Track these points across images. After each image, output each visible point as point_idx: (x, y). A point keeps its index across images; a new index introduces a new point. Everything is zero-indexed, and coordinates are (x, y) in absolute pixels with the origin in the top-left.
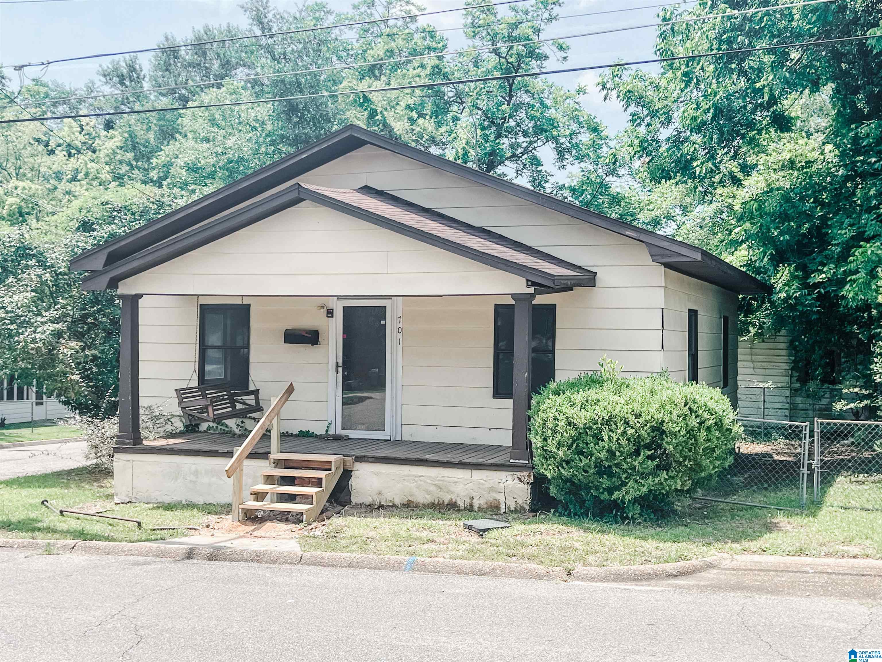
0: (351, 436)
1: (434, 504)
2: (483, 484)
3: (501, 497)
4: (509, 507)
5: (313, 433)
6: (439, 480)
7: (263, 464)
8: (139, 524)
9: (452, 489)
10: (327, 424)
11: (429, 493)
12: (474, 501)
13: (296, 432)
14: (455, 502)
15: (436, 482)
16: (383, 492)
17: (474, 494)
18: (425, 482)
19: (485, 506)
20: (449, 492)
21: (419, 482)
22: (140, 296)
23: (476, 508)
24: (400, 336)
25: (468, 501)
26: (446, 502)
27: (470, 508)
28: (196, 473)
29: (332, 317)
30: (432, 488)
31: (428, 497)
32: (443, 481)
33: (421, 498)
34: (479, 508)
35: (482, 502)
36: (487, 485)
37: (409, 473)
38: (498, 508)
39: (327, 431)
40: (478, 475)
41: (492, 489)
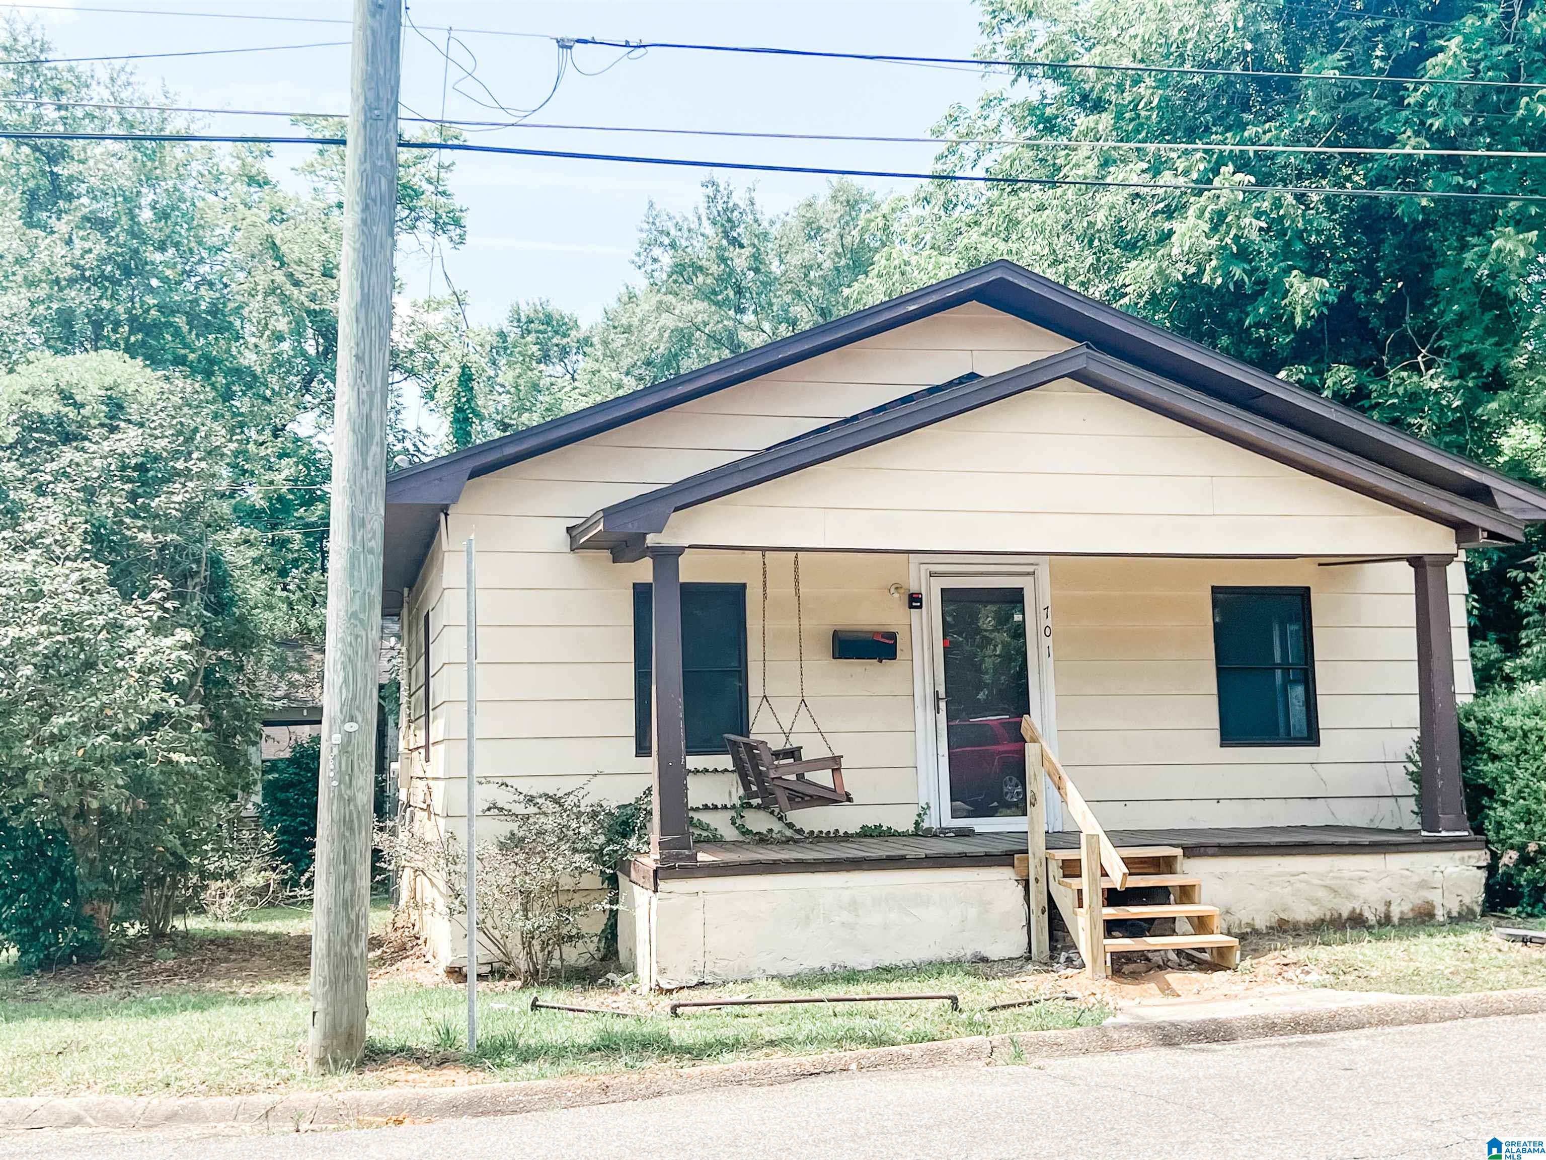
1: (1323, 921)
2: (1407, 877)
3: (1435, 897)
4: (1449, 913)
5: (890, 828)
6: (1334, 878)
8: (954, 999)
9: (1356, 891)
10: (916, 810)
11: (1315, 901)
12: (1392, 908)
13: (854, 829)
14: (1361, 914)
15: (1328, 882)
16: (1233, 910)
17: (1392, 896)
18: (1307, 883)
19: (1411, 915)
20: (1350, 896)
21: (1298, 885)
23: (1395, 920)
24: (1049, 641)
25: (1382, 909)
26: (1345, 915)
27: (1386, 921)
29: (920, 607)
30: (1321, 894)
31: (1313, 909)
32: (1340, 878)
33: (1303, 913)
34: (1401, 919)
35: (1406, 908)
36: (1416, 879)
37: (1280, 869)
38: (1432, 916)
39: (917, 823)
40: (1396, 862)
41: (1424, 885)
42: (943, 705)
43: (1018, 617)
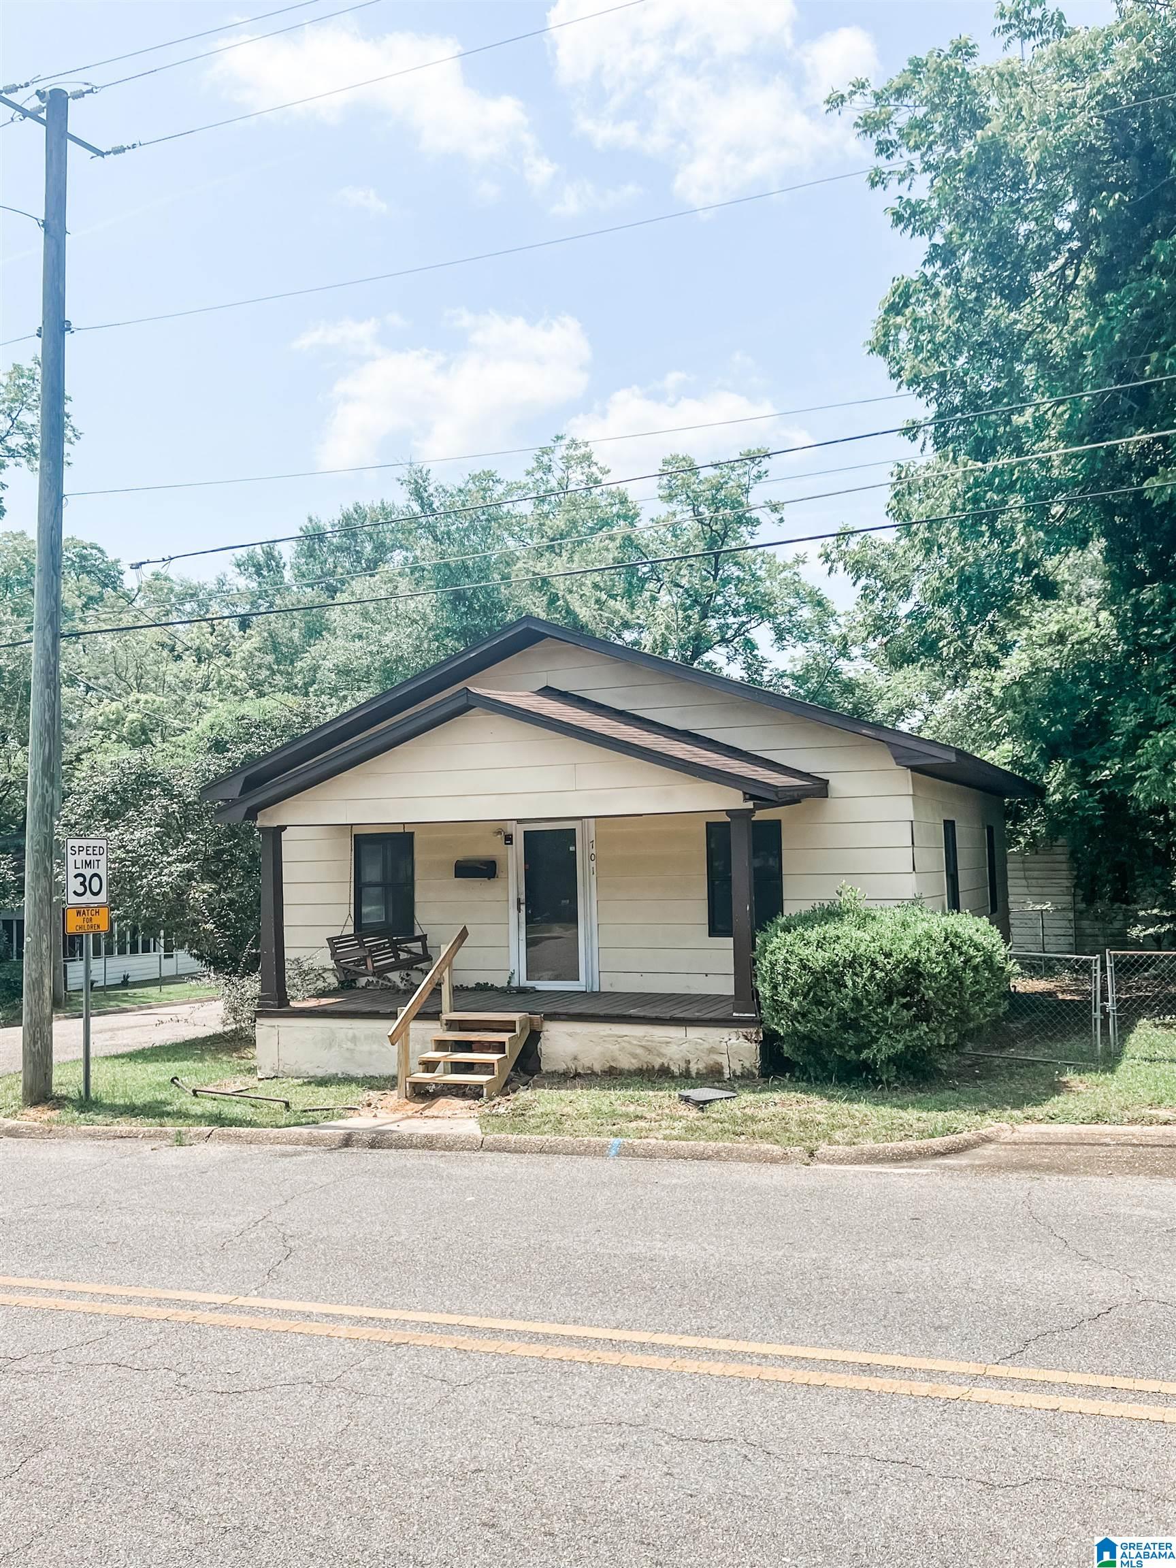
0: (539, 988)
1: (641, 1070)
2: (701, 1044)
3: (723, 1060)
4: (734, 1072)
5: (492, 985)
6: (648, 1041)
7: (435, 1026)
8: (287, 1104)
9: (663, 1051)
10: (509, 974)
11: (635, 1056)
12: (691, 1065)
13: (472, 985)
14: (668, 1068)
15: (644, 1043)
16: (579, 1057)
17: (690, 1057)
18: (629, 1043)
19: (704, 1071)
20: (660, 1055)
21: (623, 1044)
22: (284, 828)
23: (694, 1074)
24: (593, 864)
25: (683, 1065)
26: (657, 1067)
27: (686, 1074)
28: (354, 1039)
29: (511, 843)
30: (639, 1051)
31: (634, 1061)
32: (652, 1041)
33: (626, 1063)
34: (697, 1073)
35: (701, 1066)
36: (706, 1046)
37: (610, 1032)
38: (721, 1073)
39: (509, 983)
40: (695, 1033)
41: (712, 1050)
42: (523, 907)
43: (572, 849)
